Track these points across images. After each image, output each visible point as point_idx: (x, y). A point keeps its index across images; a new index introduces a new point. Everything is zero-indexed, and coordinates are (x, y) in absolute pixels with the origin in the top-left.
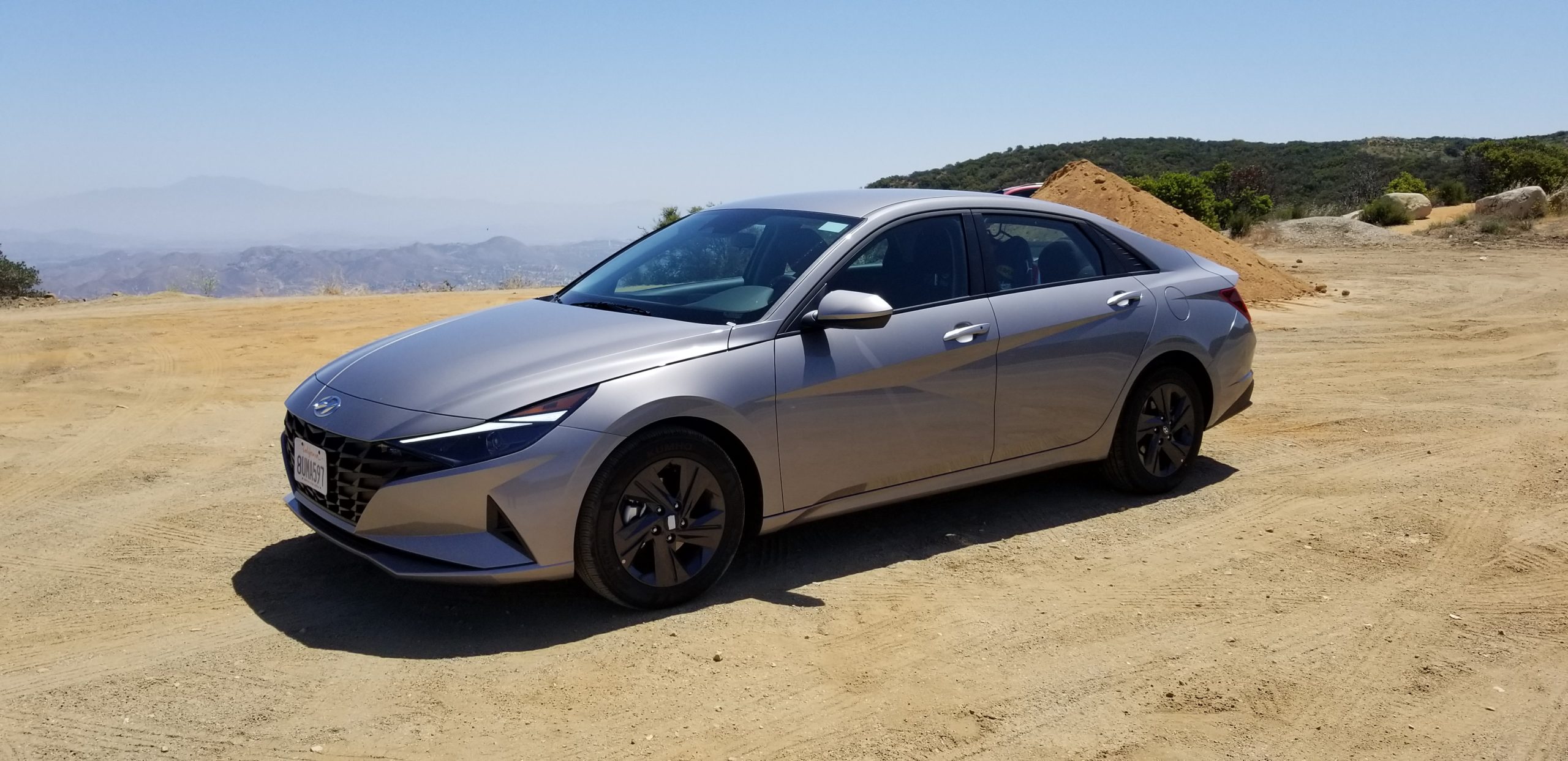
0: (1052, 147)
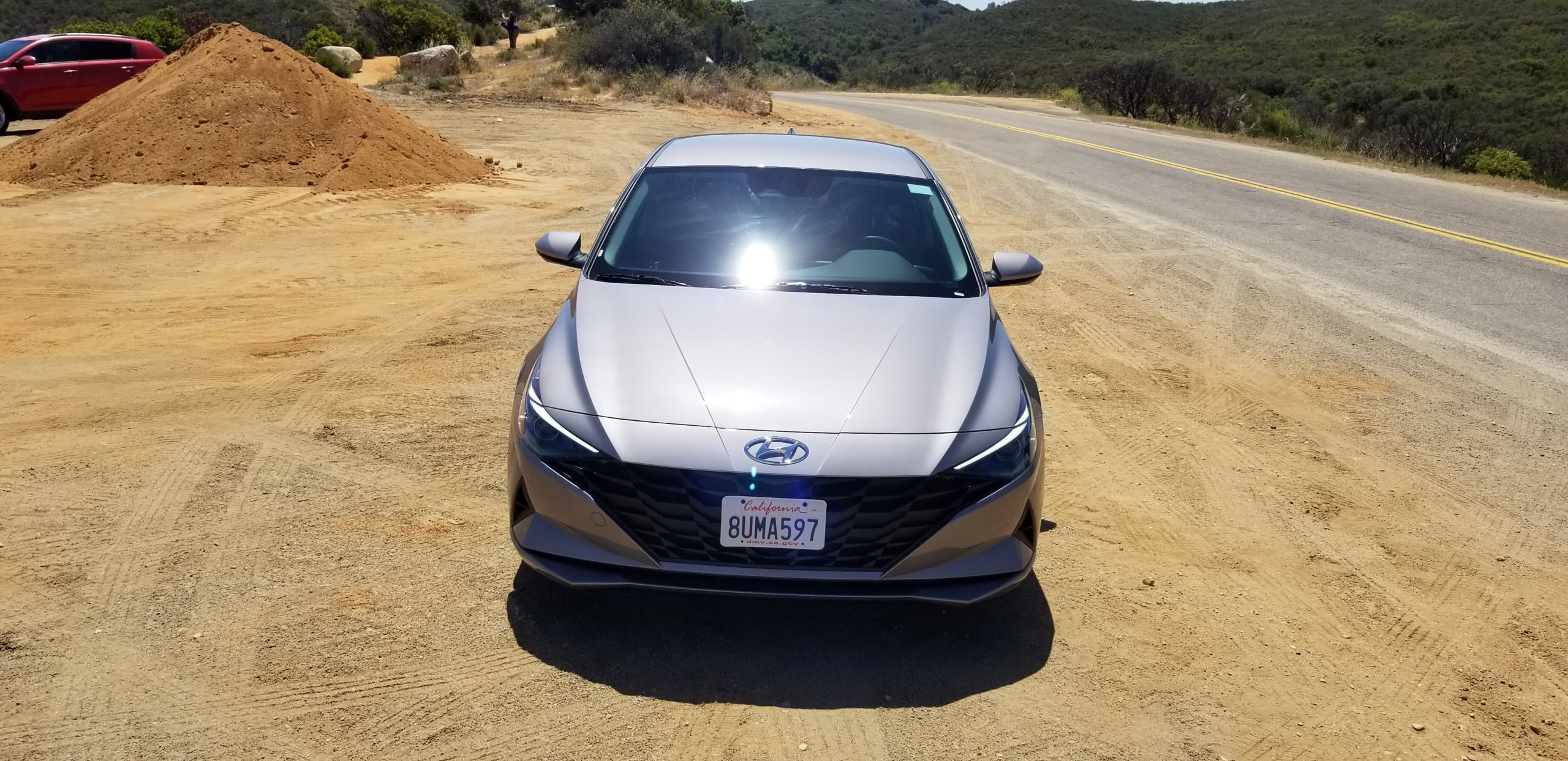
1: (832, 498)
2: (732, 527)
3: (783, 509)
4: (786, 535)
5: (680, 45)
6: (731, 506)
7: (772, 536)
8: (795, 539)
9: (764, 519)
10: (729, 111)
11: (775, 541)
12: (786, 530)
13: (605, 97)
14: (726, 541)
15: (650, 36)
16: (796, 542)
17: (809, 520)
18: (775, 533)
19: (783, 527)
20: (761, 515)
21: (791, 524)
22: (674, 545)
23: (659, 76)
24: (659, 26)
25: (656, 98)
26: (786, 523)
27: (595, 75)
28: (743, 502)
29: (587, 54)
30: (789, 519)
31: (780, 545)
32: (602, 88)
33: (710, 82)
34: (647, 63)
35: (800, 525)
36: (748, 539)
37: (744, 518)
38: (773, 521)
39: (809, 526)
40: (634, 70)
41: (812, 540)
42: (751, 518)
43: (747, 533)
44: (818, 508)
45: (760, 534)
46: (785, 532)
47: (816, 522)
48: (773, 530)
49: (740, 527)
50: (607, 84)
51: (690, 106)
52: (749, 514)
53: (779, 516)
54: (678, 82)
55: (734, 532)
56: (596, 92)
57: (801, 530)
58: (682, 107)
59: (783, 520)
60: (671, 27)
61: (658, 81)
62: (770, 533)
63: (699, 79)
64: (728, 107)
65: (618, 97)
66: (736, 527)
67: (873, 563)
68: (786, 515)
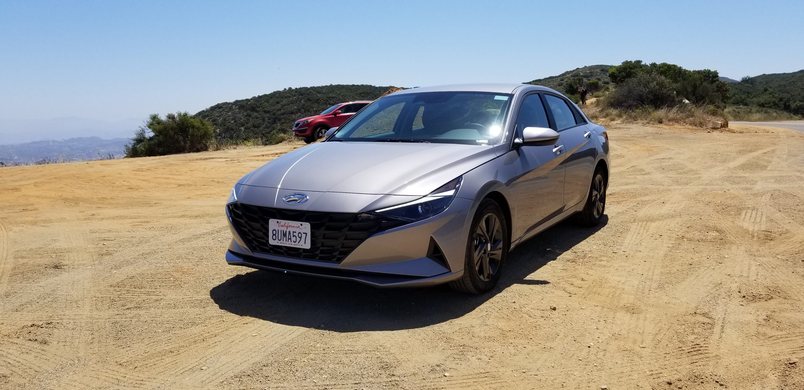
0: (306, 89)
1: (312, 223)
2: (274, 235)
3: (293, 227)
4: (295, 241)
5: (665, 93)
6: (273, 224)
7: (290, 240)
8: (299, 243)
9: (286, 231)
10: (690, 127)
11: (291, 243)
12: (295, 237)
13: (617, 122)
14: (272, 242)
15: (648, 90)
16: (299, 244)
17: (304, 233)
18: (290, 239)
19: (294, 236)
20: (284, 229)
21: (296, 234)
22: (258, 244)
23: (651, 110)
24: (653, 85)
25: (645, 121)
26: (295, 234)
27: (614, 112)
28: (278, 222)
29: (612, 101)
30: (295, 232)
31: (293, 245)
32: (617, 118)
33: (681, 112)
34: (644, 103)
35: (300, 235)
36: (280, 241)
37: (278, 230)
38: (289, 232)
39: (304, 236)
40: (637, 108)
41: (305, 243)
42: (281, 231)
43: (280, 238)
44: (306, 227)
45: (285, 239)
46: (293, 239)
47: (306, 234)
48: (290, 238)
49: (277, 235)
50: (620, 116)
51: (666, 125)
52: (281, 229)
53: (292, 230)
54: (661, 113)
55: (274, 237)
56: (613, 120)
57: (301, 238)
58: (660, 125)
59: (294, 232)
60: (661, 85)
61: (650, 113)
62: (289, 239)
63: (675, 110)
64: (691, 124)
65: (623, 122)
66: (275, 235)
67: (335, 259)
68: (294, 229)
